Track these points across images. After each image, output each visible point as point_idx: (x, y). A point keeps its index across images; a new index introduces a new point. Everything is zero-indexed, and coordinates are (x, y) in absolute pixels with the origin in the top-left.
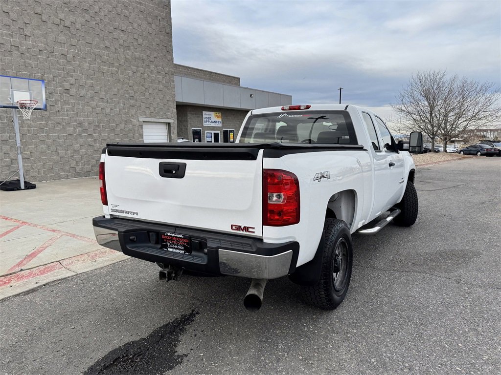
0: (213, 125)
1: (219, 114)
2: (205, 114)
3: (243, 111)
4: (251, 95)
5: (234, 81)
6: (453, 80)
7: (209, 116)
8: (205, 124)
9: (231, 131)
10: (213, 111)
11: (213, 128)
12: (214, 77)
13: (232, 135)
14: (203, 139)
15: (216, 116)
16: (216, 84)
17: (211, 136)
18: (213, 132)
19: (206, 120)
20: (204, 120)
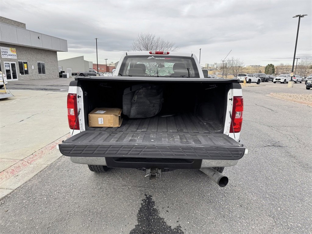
0: (9, 57)
1: (14, 49)
2: (3, 49)
3: (32, 48)
4: (39, 37)
5: (21, 25)
6: (158, 40)
7: (6, 51)
8: (3, 57)
9: (25, 63)
10: (9, 47)
11: (10, 60)
12: (4, 20)
13: (25, 65)
14: (2, 68)
15: (12, 51)
16: (10, 27)
17: (9, 66)
18: (10, 63)
19: (3, 53)
20: (2, 53)
